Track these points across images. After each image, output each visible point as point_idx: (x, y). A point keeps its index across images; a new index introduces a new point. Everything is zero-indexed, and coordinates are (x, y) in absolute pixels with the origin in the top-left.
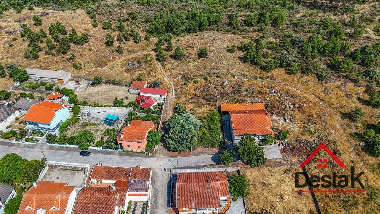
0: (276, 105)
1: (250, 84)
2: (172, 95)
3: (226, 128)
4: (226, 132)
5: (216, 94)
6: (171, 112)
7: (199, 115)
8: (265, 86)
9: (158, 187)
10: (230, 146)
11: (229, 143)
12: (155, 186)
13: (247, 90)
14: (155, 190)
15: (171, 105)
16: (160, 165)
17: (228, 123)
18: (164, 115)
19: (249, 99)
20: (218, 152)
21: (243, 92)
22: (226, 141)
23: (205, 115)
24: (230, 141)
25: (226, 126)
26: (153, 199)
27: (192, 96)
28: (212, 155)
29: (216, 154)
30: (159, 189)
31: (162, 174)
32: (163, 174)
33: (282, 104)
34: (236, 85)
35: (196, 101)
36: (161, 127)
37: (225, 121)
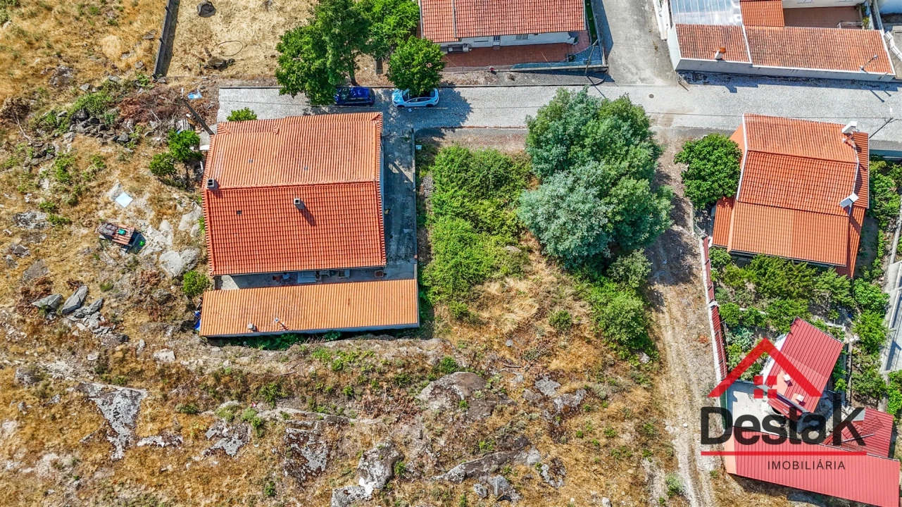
0: (144, 318)
1: (228, 480)
2: (692, 460)
3: (403, 227)
4: (404, 206)
5: (435, 406)
6: (667, 336)
7: (523, 286)
8: (143, 456)
9: (640, 37)
10: (397, 154)
11: (397, 163)
12: (651, 39)
13: (261, 425)
14: (647, 29)
15: (680, 384)
16: (651, 96)
17: (393, 247)
18: (701, 319)
19: (266, 367)
20: (442, 136)
21: (286, 416)
22: (410, 174)
23: (494, 288)
24: (395, 171)
25: (401, 232)
26: (647, 8)
27: (573, 423)
28: (467, 124)
29: (453, 129)
30: (637, 32)
31: (638, 69)
32: (634, 70)
33: (114, 323)
34: (314, 465)
35: (548, 387)
36: (695, 256)
37: (406, 258)
